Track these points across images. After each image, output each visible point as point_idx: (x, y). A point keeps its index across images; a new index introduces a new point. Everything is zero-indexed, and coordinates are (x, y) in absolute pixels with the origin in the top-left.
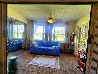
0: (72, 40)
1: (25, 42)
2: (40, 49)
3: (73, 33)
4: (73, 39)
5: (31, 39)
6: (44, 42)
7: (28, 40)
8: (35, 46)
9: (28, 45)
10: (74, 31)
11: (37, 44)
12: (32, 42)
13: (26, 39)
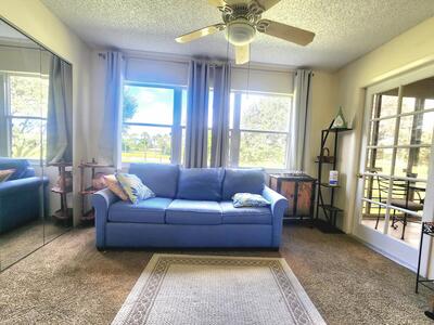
0: (329, 159)
1: (58, 178)
2: (166, 217)
3: (338, 124)
4: (332, 154)
5: (103, 163)
6: (183, 177)
7: (82, 167)
8: (132, 197)
9: (82, 197)
10: (342, 115)
11: (144, 190)
12: (112, 177)
13: (66, 159)
